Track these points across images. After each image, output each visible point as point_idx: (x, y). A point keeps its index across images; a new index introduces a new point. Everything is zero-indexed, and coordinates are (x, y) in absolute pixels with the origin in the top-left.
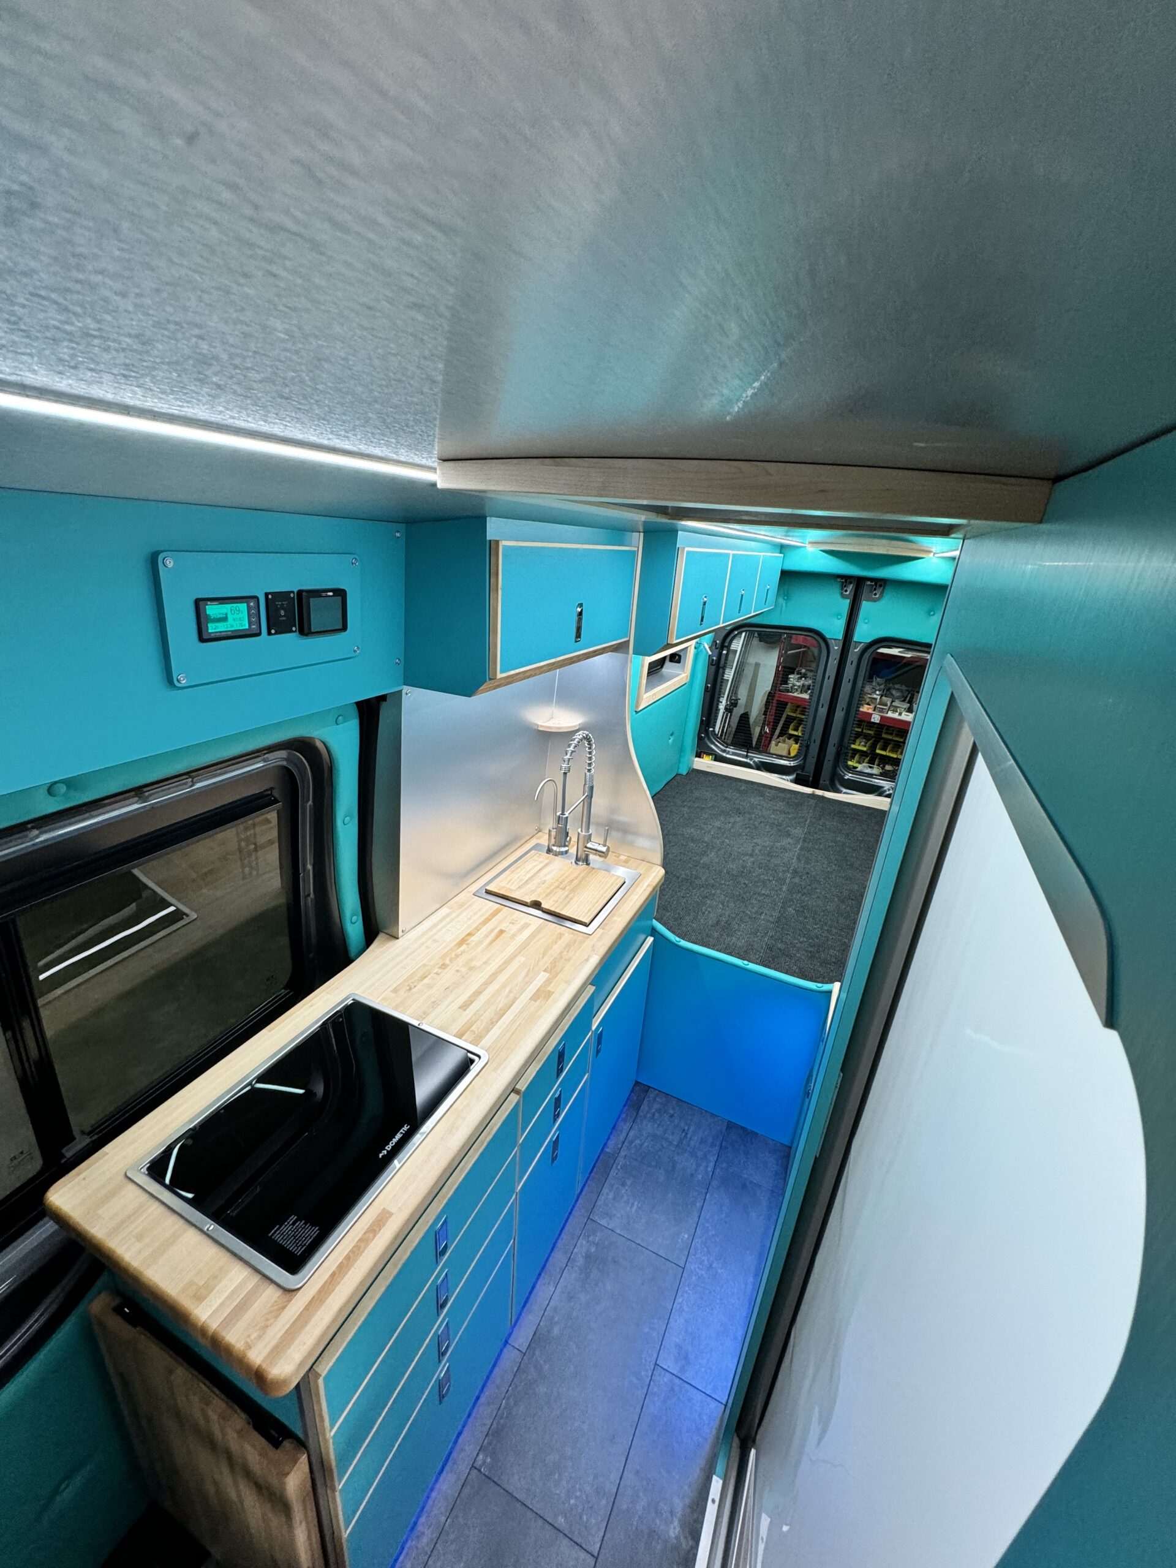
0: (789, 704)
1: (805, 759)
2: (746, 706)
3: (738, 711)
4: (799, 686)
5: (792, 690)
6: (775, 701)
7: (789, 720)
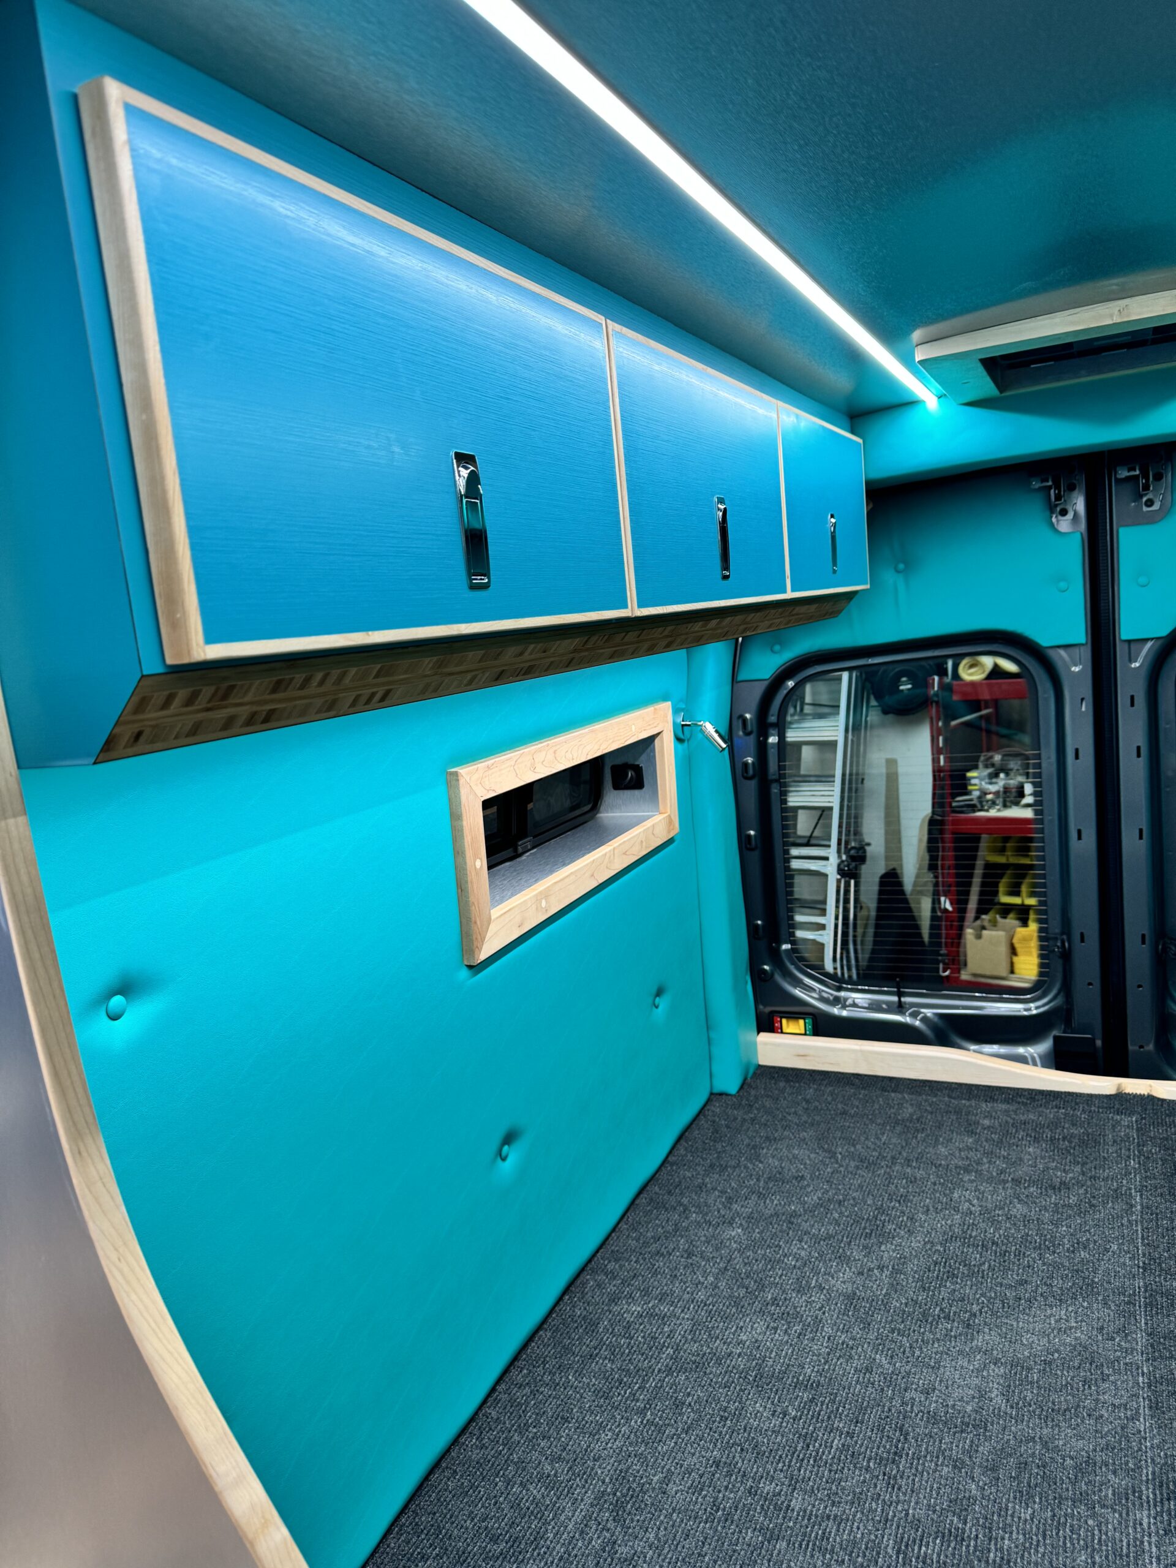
0: (984, 836)
1: (1067, 989)
2: (887, 858)
3: (873, 872)
4: (997, 793)
5: (983, 803)
6: (947, 836)
7: (993, 873)
